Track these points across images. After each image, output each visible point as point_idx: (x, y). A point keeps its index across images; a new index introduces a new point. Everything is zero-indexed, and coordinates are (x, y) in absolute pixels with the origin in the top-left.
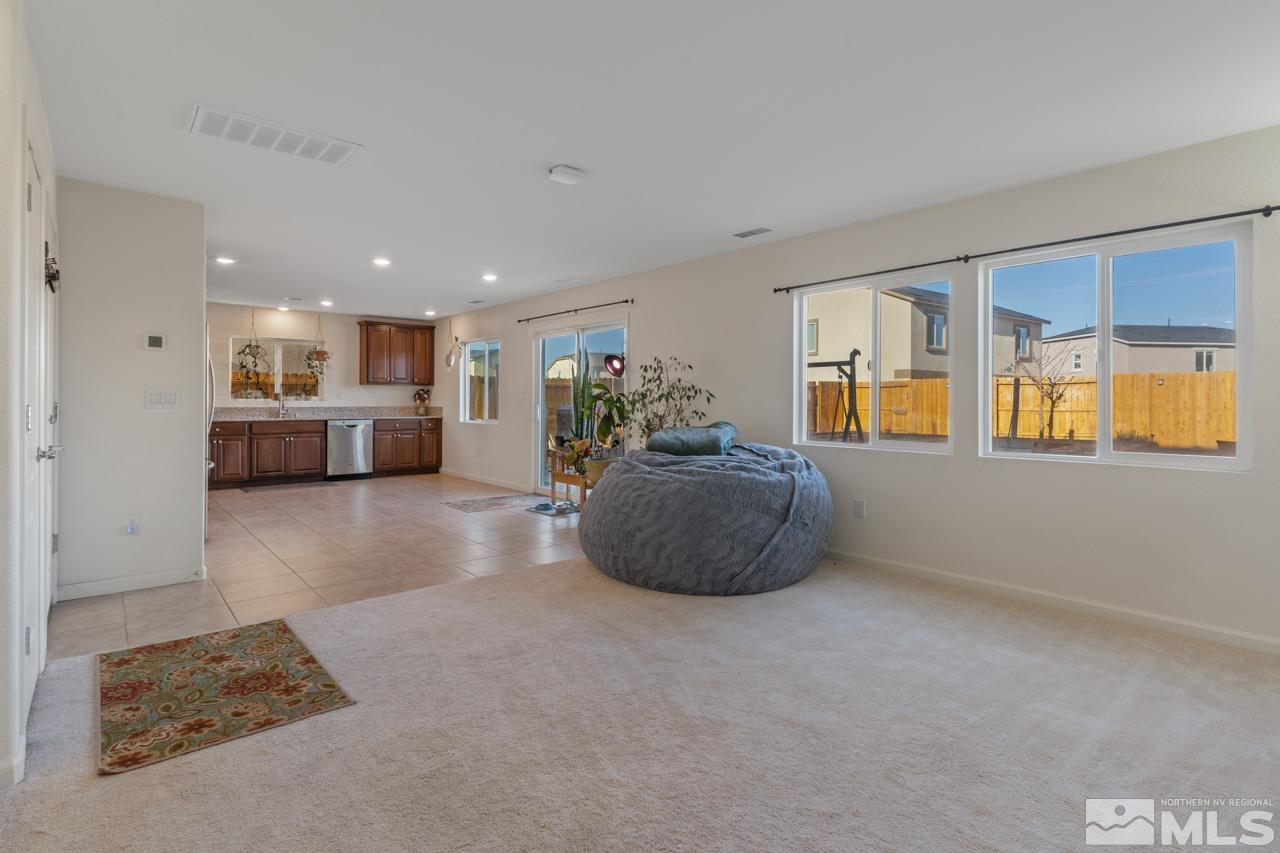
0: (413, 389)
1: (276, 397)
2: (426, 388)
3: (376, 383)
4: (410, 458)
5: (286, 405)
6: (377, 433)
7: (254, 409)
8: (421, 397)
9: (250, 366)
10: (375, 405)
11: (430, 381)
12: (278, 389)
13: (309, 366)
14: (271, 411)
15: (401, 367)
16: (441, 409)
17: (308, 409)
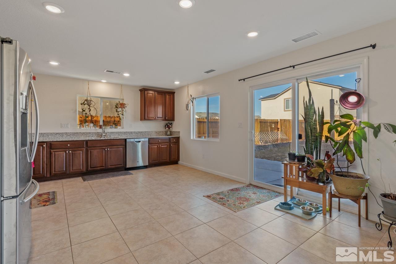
0: (164, 123)
1: (101, 127)
2: (170, 122)
3: (149, 120)
4: (165, 158)
5: (106, 131)
6: (150, 145)
7: (90, 133)
8: (168, 126)
9: (87, 111)
10: (147, 131)
11: (173, 119)
12: (101, 123)
13: (117, 111)
14: (98, 134)
15: (160, 111)
16: (179, 132)
17: (116, 133)
